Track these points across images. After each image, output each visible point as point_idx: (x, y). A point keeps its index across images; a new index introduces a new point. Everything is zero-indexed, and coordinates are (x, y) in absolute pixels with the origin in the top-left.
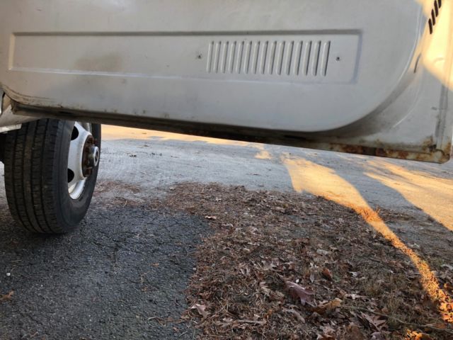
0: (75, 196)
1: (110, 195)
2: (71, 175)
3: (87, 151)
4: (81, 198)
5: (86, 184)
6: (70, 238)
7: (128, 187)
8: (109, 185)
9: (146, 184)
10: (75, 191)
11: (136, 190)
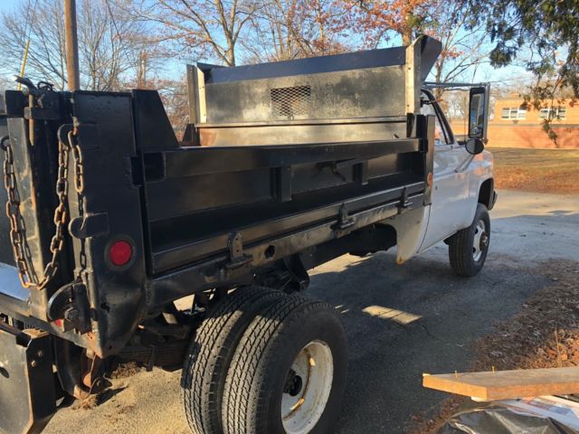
0: (476, 259)
1: (497, 263)
2: (474, 250)
3: (482, 239)
4: (479, 261)
5: (482, 255)
6: (473, 278)
7: (511, 259)
8: (498, 256)
9: (524, 258)
10: (476, 257)
11: (515, 261)
